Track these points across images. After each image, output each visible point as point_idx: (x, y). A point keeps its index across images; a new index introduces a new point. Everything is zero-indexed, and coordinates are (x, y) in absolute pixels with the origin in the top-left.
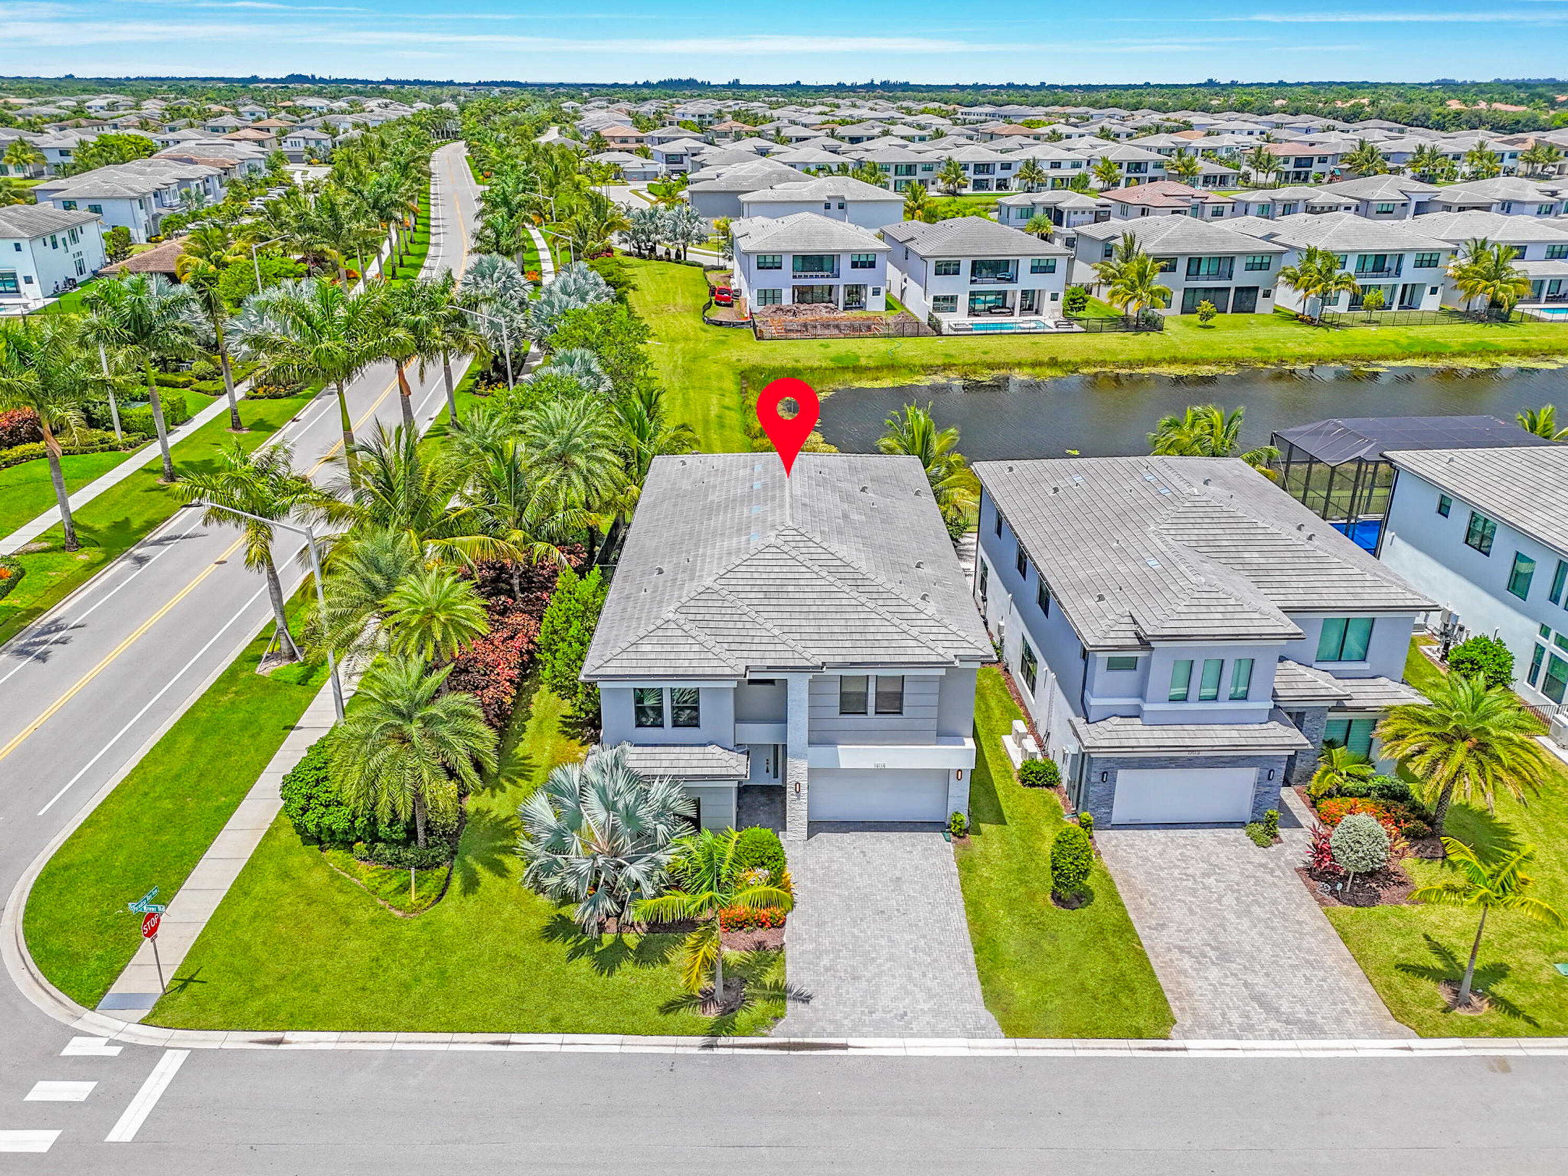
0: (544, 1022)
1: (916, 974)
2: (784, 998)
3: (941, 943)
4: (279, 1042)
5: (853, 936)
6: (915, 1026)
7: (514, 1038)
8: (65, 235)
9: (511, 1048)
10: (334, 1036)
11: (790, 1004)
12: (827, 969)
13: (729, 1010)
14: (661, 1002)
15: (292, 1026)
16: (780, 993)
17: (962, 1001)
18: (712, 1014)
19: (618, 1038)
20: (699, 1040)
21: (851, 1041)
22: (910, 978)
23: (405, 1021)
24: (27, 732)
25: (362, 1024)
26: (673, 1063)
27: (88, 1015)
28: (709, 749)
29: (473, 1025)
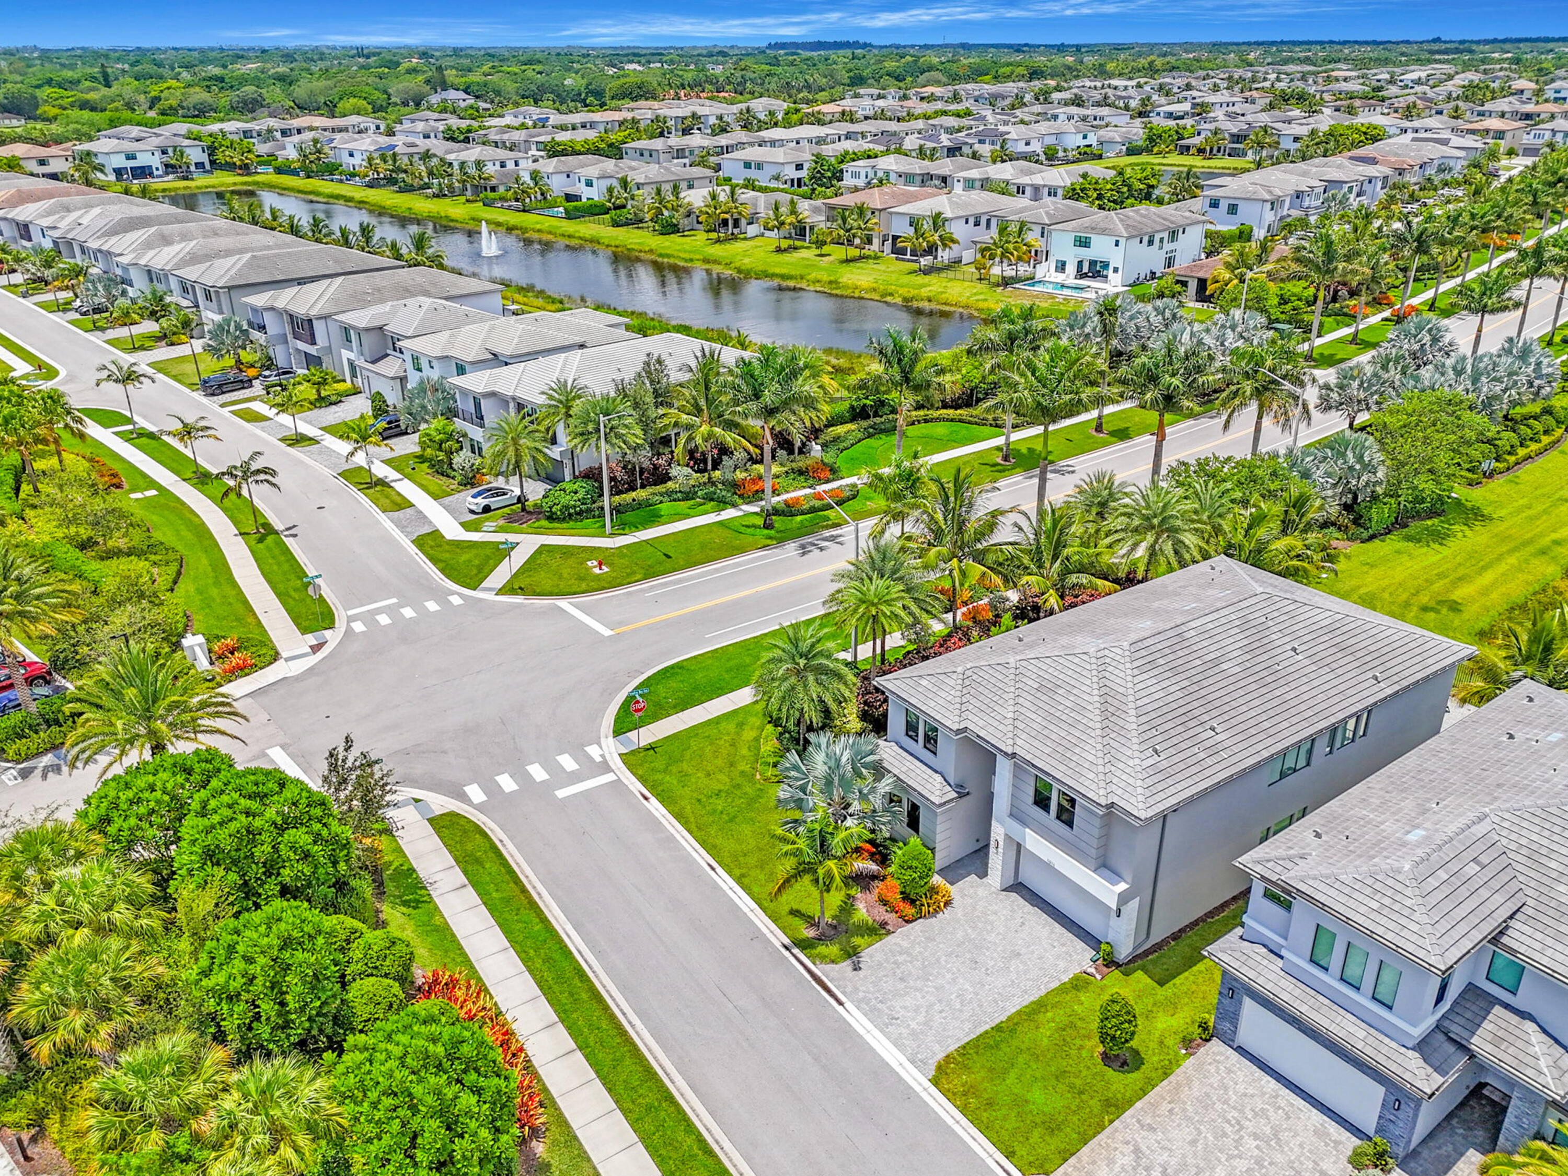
0: (737, 872)
1: (937, 1007)
2: (850, 956)
3: (981, 1006)
4: (646, 798)
5: (938, 960)
6: (891, 1029)
7: (719, 870)
8: (1165, 235)
9: (712, 873)
10: (663, 811)
11: (849, 962)
12: (895, 963)
13: (820, 939)
14: (795, 907)
15: (657, 796)
16: (852, 954)
17: (939, 1042)
18: (811, 933)
19: (754, 905)
20: (787, 941)
21: (848, 1005)
22: (931, 1005)
23: (693, 826)
24: (753, 591)
25: (679, 816)
26: (757, 936)
27: (611, 739)
28: (937, 776)
29: (711, 849)
